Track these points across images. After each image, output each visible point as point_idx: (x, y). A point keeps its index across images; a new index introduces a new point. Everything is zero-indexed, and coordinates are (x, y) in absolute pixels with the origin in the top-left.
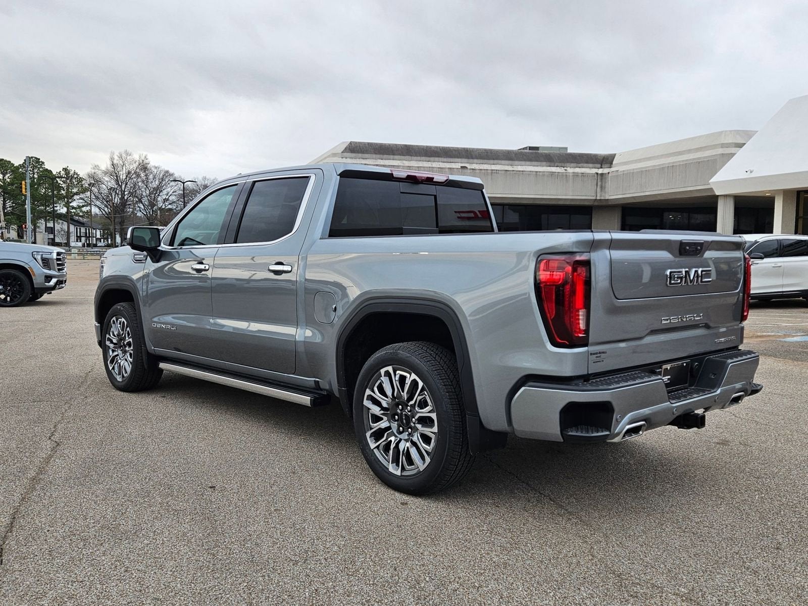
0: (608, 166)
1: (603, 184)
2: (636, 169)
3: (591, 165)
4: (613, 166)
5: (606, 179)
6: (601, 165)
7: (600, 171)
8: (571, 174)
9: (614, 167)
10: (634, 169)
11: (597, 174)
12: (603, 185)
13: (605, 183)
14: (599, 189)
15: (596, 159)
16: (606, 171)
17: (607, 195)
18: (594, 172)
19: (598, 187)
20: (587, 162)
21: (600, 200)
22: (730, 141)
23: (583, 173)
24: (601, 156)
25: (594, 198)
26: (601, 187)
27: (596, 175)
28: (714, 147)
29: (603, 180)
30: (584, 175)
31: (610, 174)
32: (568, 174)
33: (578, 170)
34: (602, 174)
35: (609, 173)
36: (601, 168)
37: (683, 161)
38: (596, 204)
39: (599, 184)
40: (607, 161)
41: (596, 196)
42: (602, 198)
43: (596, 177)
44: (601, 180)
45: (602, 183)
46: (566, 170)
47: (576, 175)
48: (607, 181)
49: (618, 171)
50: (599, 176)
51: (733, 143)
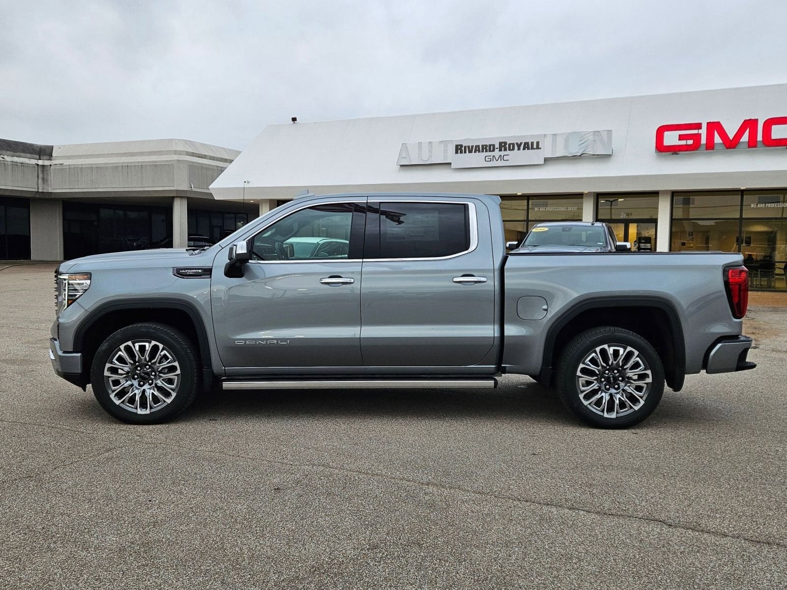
0: (47, 158)
1: (45, 176)
2: (85, 164)
3: (29, 155)
4: (53, 158)
5: (47, 171)
6: (40, 156)
7: (40, 162)
8: (10, 163)
9: (54, 160)
10: (82, 165)
11: (38, 165)
12: (45, 178)
13: (47, 175)
14: (40, 181)
15: (33, 149)
16: (47, 163)
17: (50, 188)
18: (34, 163)
19: (40, 179)
20: (24, 152)
21: (43, 192)
22: (182, 149)
23: (22, 163)
24: (37, 146)
25: (36, 190)
26: (43, 179)
27: (36, 166)
28: (168, 152)
29: (45, 172)
30: (24, 165)
31: (52, 167)
32: (6, 163)
33: (16, 159)
34: (43, 166)
35: (51, 165)
36: (40, 159)
37: (138, 162)
38: (37, 196)
39: (41, 176)
40: (45, 152)
41: (38, 189)
42: (45, 191)
43: (36, 168)
44: (43, 171)
45: (43, 175)
46: (3, 158)
47: (14, 164)
48: (49, 173)
49: (62, 164)
50: (40, 168)
51: (184, 151)
